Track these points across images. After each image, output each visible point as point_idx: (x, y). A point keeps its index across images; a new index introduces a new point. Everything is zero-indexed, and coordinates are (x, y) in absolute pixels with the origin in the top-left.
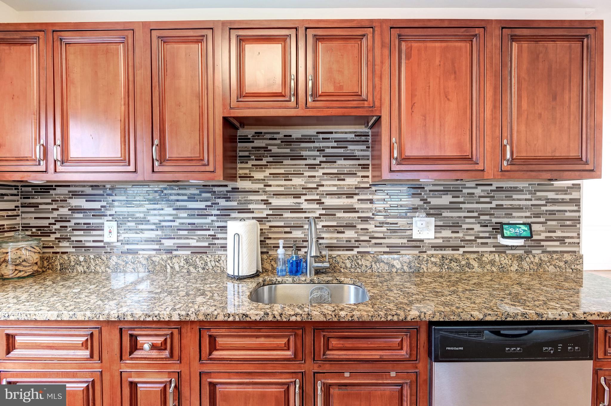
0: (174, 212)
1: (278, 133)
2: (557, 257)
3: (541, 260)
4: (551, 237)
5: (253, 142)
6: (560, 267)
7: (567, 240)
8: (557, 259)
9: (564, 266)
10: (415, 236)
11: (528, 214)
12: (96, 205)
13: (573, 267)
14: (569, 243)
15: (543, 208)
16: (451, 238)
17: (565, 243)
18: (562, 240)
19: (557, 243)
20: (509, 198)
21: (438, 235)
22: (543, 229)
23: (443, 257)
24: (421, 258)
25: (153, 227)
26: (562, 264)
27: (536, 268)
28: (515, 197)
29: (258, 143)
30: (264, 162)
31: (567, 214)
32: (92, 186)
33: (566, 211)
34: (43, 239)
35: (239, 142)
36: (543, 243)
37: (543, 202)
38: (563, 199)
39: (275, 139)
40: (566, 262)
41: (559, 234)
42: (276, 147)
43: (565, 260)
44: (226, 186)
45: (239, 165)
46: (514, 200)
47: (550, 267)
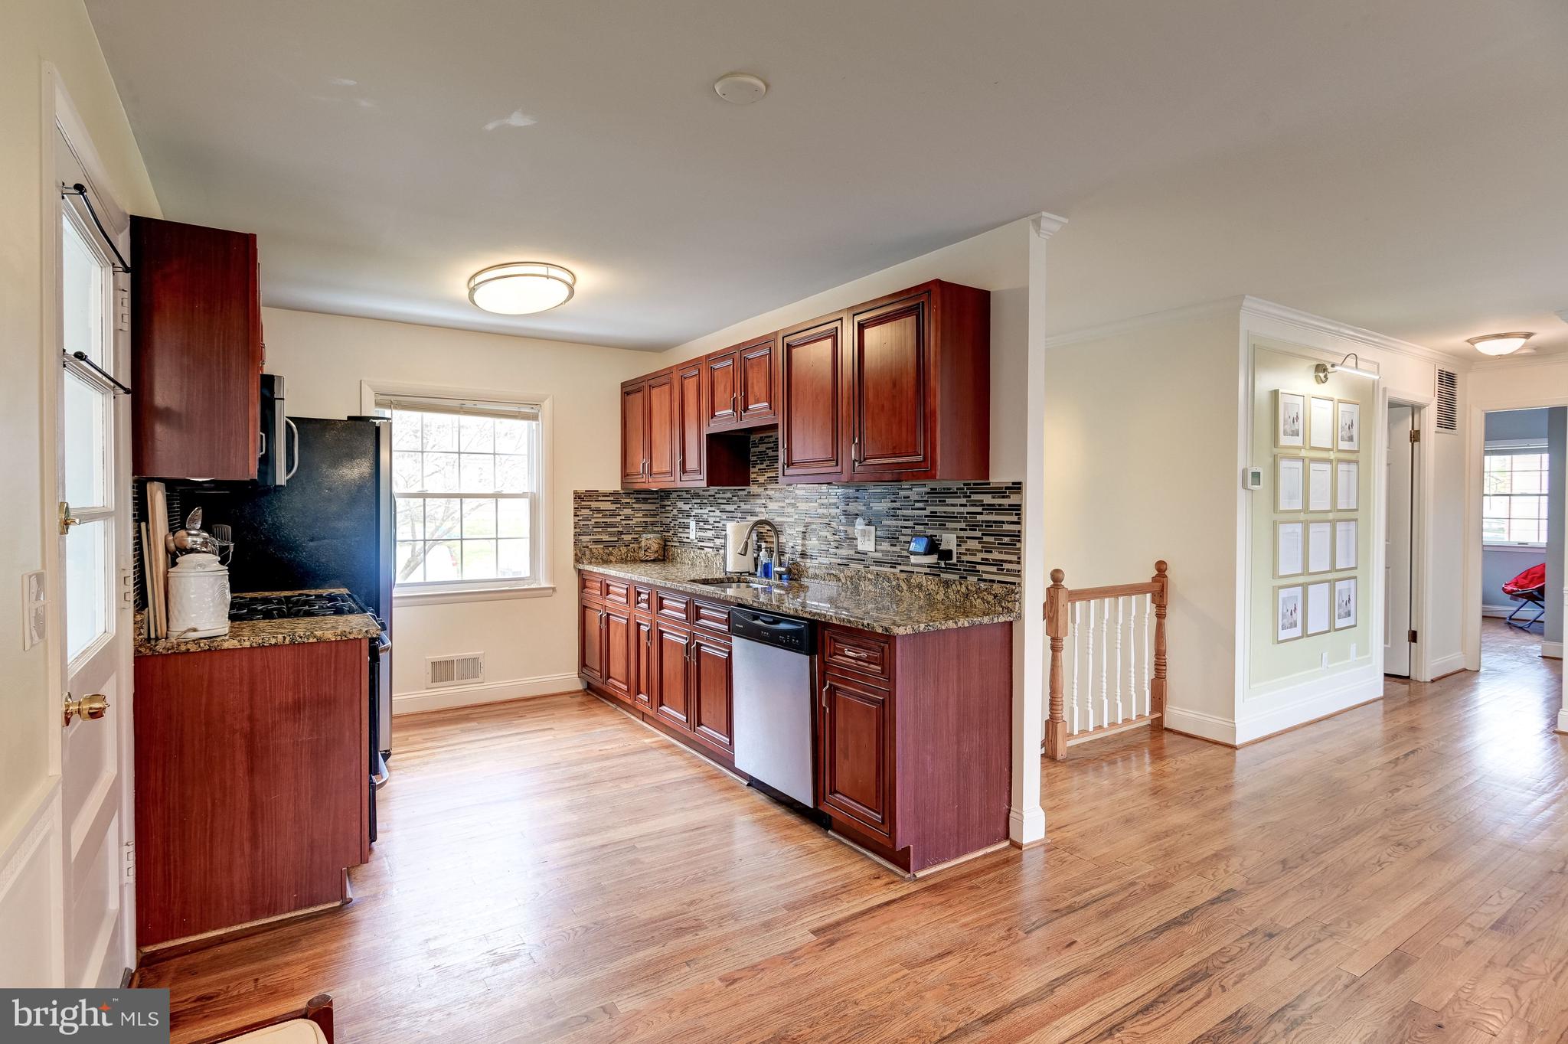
0: (720, 514)
1: (771, 436)
2: (985, 587)
3: (968, 589)
4: (987, 559)
5: (758, 447)
6: (988, 602)
7: (1006, 566)
8: (985, 590)
9: (993, 602)
10: (860, 548)
11: (963, 525)
12: (686, 507)
13: (1003, 604)
14: (1008, 570)
15: (979, 517)
16: (889, 552)
17: (1003, 570)
18: (998, 563)
19: (994, 569)
20: (943, 502)
21: (879, 548)
22: (979, 547)
23: (877, 574)
24: (860, 573)
25: (710, 527)
26: (990, 598)
27: (962, 599)
28: (949, 501)
29: (762, 448)
30: (763, 466)
31: (1006, 527)
32: (686, 491)
33: (1003, 522)
34: (665, 534)
35: (752, 447)
36: (979, 568)
37: (979, 509)
38: (1000, 505)
39: (770, 443)
40: (995, 597)
41: (996, 555)
42: (771, 450)
43: (994, 592)
44: (744, 490)
45: (752, 470)
46: (948, 505)
47: (978, 600)
